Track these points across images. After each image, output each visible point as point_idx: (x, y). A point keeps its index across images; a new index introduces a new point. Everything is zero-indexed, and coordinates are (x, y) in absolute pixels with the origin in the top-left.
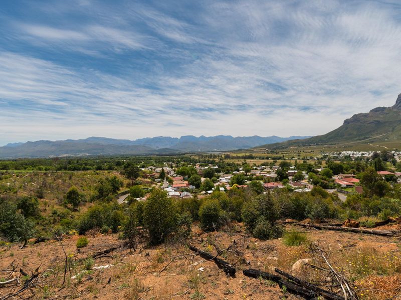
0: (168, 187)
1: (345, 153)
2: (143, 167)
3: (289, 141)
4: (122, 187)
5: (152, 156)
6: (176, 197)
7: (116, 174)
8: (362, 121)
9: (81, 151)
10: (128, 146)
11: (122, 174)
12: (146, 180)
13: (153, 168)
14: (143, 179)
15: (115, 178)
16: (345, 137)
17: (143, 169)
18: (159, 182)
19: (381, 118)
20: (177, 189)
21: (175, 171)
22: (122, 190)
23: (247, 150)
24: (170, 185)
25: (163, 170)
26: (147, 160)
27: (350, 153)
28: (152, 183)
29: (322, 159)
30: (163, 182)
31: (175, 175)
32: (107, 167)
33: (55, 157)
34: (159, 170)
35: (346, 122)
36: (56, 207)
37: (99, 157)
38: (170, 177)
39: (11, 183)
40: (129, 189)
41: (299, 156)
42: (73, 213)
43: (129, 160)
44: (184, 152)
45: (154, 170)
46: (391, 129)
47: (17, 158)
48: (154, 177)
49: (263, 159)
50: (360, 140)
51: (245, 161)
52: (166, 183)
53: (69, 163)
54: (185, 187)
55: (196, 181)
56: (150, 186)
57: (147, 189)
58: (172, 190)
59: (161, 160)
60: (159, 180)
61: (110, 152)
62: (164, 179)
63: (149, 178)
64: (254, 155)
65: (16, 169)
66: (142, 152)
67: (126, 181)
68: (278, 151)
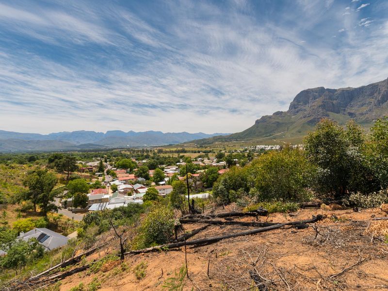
1: (260, 147)
3: (214, 137)
8: (268, 122)
14: (80, 174)
16: (256, 134)
19: (280, 120)
23: (178, 145)
29: (243, 151)
35: (257, 122)
46: (286, 129)
48: (92, 171)
49: (195, 152)
50: (267, 137)
54: (132, 179)
68: (206, 145)
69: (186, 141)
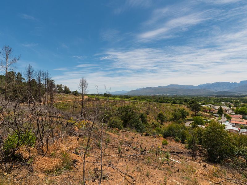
0: (226, 122)
2: (204, 104)
4: (188, 116)
5: (211, 97)
6: (234, 131)
7: (184, 107)
9: (164, 93)
10: (193, 89)
11: (188, 107)
12: (206, 113)
13: (212, 106)
14: (203, 113)
15: (184, 109)
17: (203, 106)
18: (217, 117)
20: (236, 125)
21: (233, 110)
22: (188, 118)
24: (228, 120)
25: (221, 108)
26: (207, 100)
28: (211, 116)
30: (221, 117)
31: (234, 113)
32: (179, 102)
33: (153, 95)
34: (217, 107)
36: (154, 120)
37: (174, 96)
38: (228, 114)
39: (138, 106)
40: (193, 118)
42: (161, 125)
43: (193, 99)
44: (243, 95)
45: (213, 107)
47: (139, 95)
48: (212, 113)
52: (223, 119)
53: (159, 99)
54: (244, 124)
56: (209, 118)
57: (207, 120)
58: (230, 125)
59: (219, 100)
60: (217, 115)
61: (181, 94)
62: (222, 115)
63: (208, 113)
65: (140, 100)
66: (203, 93)
67: (191, 113)
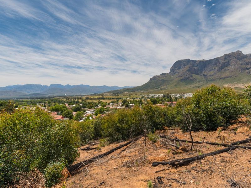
1: (151, 95)
3: (124, 89)
8: (157, 80)
16: (150, 87)
23: (100, 94)
27: (153, 95)
29: (141, 98)
35: (151, 79)
41: (130, 97)
46: (168, 84)
49: (110, 99)
50: (157, 89)
51: (99, 101)
54: (60, 119)
55: (69, 114)
64: (105, 97)
68: (118, 94)
69: (106, 91)
